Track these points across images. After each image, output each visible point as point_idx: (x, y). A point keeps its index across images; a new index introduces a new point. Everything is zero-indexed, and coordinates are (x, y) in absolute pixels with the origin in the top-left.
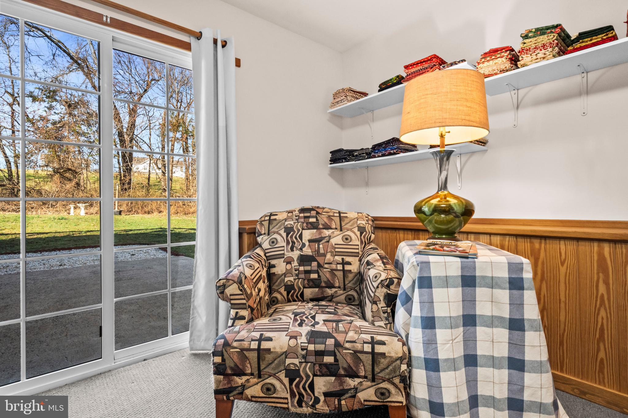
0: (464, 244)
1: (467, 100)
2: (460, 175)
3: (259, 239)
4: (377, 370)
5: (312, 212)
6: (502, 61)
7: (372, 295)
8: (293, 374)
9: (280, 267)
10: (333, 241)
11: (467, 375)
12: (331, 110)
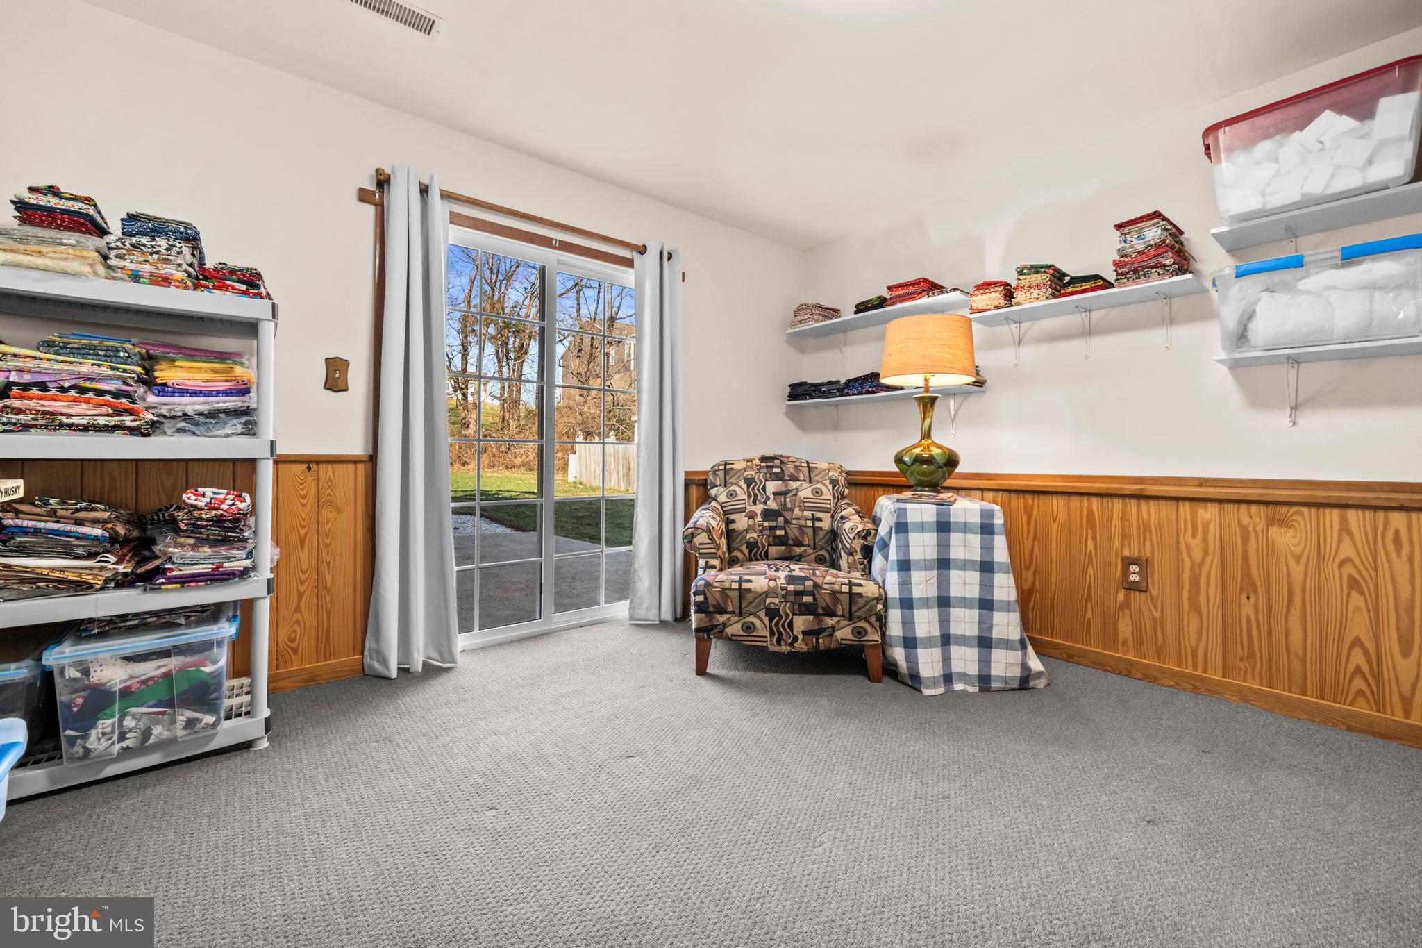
0: (945, 495)
1: (950, 347)
2: (954, 420)
3: (713, 492)
4: (854, 609)
5: (776, 461)
6: (996, 297)
7: (848, 546)
8: (772, 613)
9: (741, 522)
10: (802, 494)
11: (940, 615)
12: (790, 331)
